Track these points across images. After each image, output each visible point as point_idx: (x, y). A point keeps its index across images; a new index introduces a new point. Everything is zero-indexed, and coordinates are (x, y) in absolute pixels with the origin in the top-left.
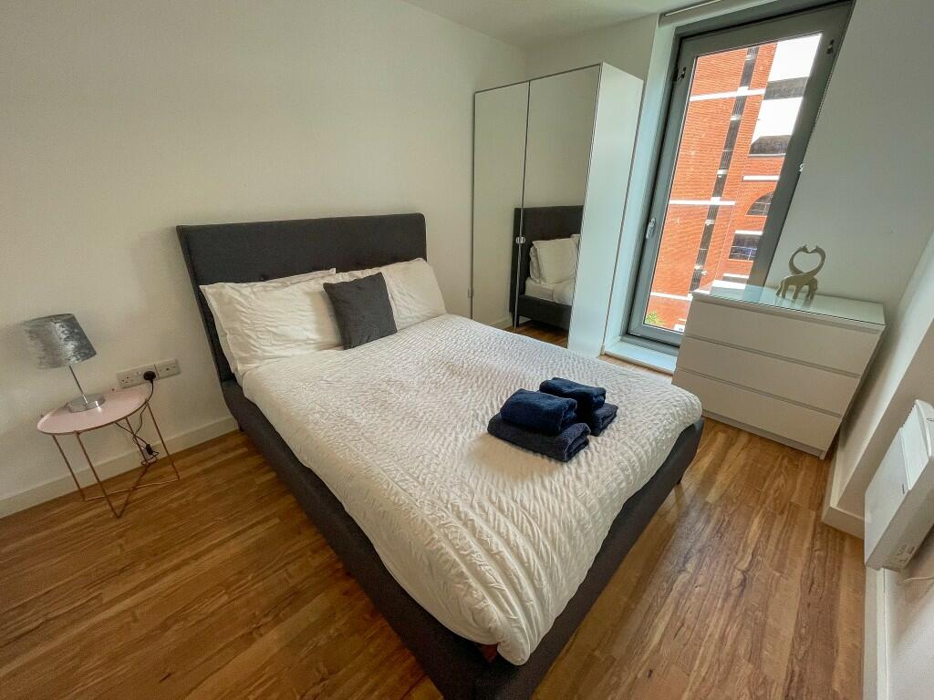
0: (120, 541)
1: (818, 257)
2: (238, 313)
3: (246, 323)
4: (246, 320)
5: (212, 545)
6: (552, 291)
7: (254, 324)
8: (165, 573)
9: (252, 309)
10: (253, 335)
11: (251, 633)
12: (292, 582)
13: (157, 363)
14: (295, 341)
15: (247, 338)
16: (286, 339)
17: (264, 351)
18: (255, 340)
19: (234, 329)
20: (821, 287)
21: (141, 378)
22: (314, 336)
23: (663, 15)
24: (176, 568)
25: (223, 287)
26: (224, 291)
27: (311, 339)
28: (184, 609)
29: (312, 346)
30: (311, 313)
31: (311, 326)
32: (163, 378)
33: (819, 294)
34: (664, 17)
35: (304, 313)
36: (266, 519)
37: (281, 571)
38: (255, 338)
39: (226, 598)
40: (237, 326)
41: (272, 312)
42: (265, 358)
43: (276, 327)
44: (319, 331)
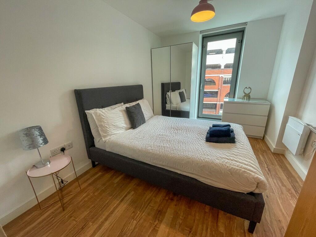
0: (72, 218)
1: (249, 89)
2: (102, 119)
3: (105, 122)
4: (106, 122)
5: (114, 207)
6: (176, 107)
7: (108, 122)
8: (103, 223)
9: (107, 117)
10: (108, 126)
11: (154, 229)
12: (155, 208)
13: (65, 144)
14: (120, 128)
15: (106, 128)
16: (117, 127)
17: (112, 132)
18: (108, 128)
19: (102, 125)
20: (251, 97)
21: (59, 151)
22: (125, 125)
23: (201, 31)
24: (106, 219)
25: (96, 110)
26: (97, 111)
27: (124, 127)
28: (122, 231)
29: (124, 129)
30: (123, 118)
31: (123, 122)
32: (67, 150)
33: (251, 99)
34: (201, 32)
35: (121, 118)
36: (129, 193)
37: (148, 206)
38: (109, 128)
39: (135, 222)
40: (103, 124)
41: (112, 118)
42: (112, 135)
43: (114, 123)
44: (126, 123)
